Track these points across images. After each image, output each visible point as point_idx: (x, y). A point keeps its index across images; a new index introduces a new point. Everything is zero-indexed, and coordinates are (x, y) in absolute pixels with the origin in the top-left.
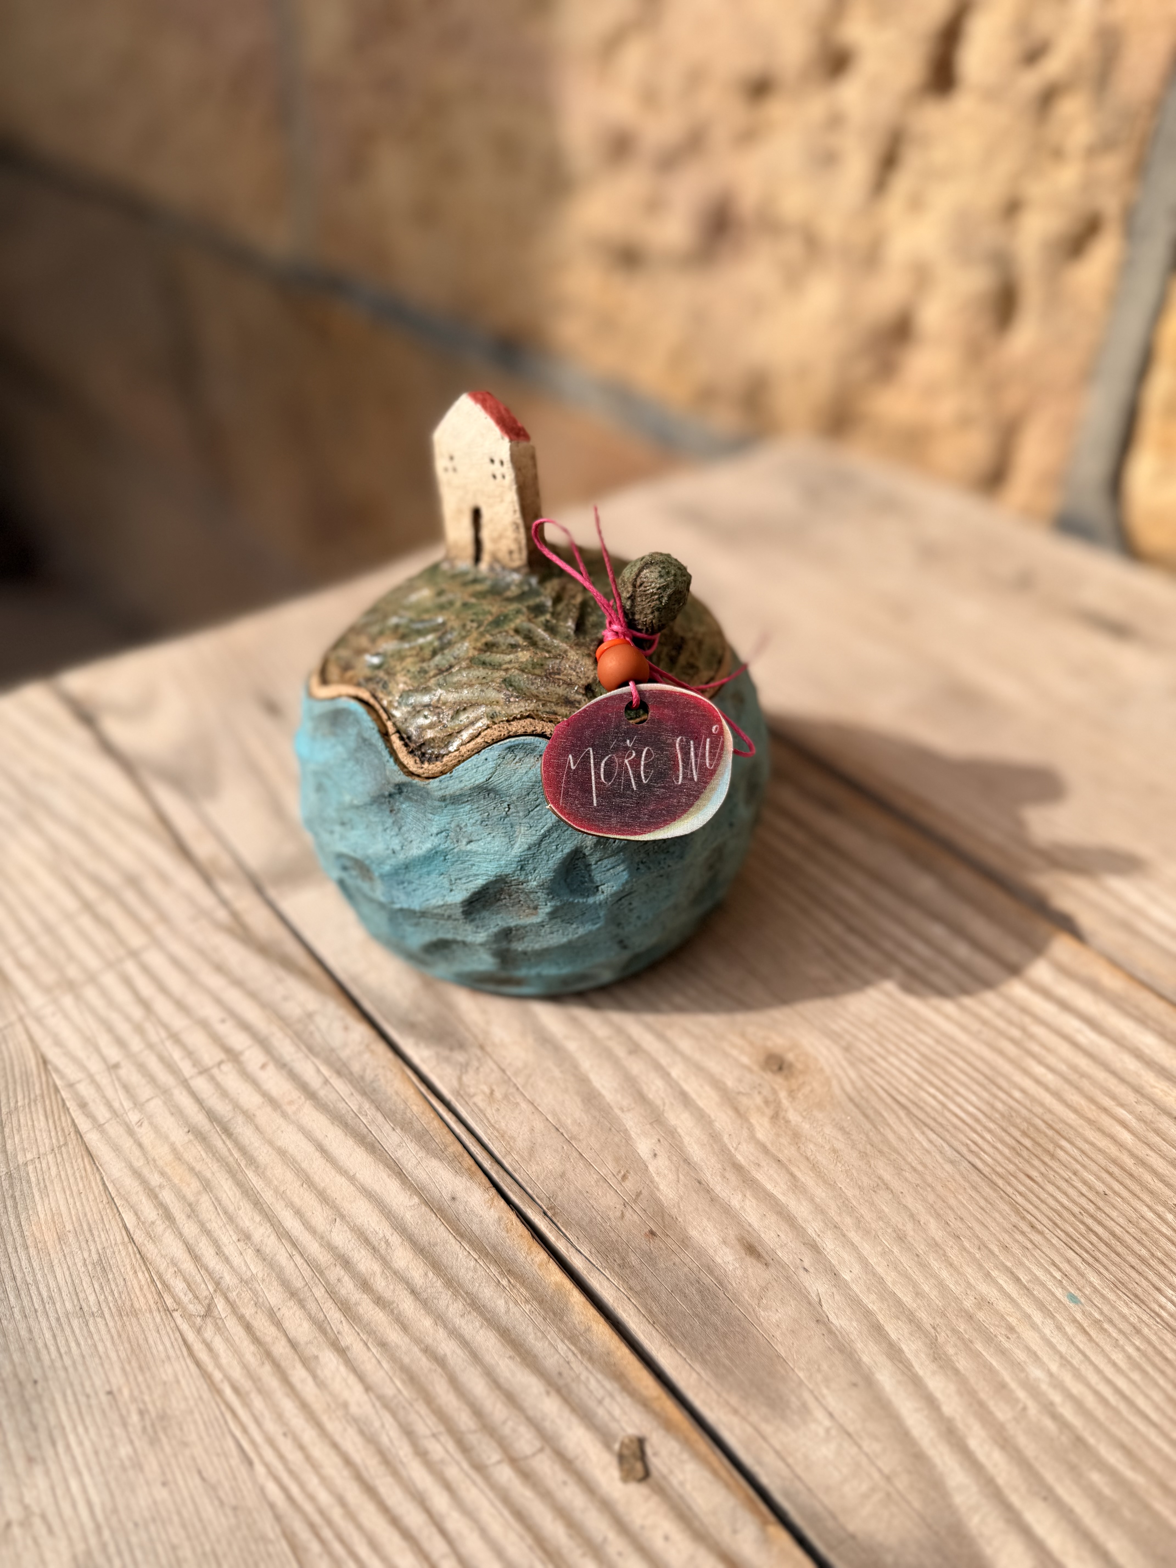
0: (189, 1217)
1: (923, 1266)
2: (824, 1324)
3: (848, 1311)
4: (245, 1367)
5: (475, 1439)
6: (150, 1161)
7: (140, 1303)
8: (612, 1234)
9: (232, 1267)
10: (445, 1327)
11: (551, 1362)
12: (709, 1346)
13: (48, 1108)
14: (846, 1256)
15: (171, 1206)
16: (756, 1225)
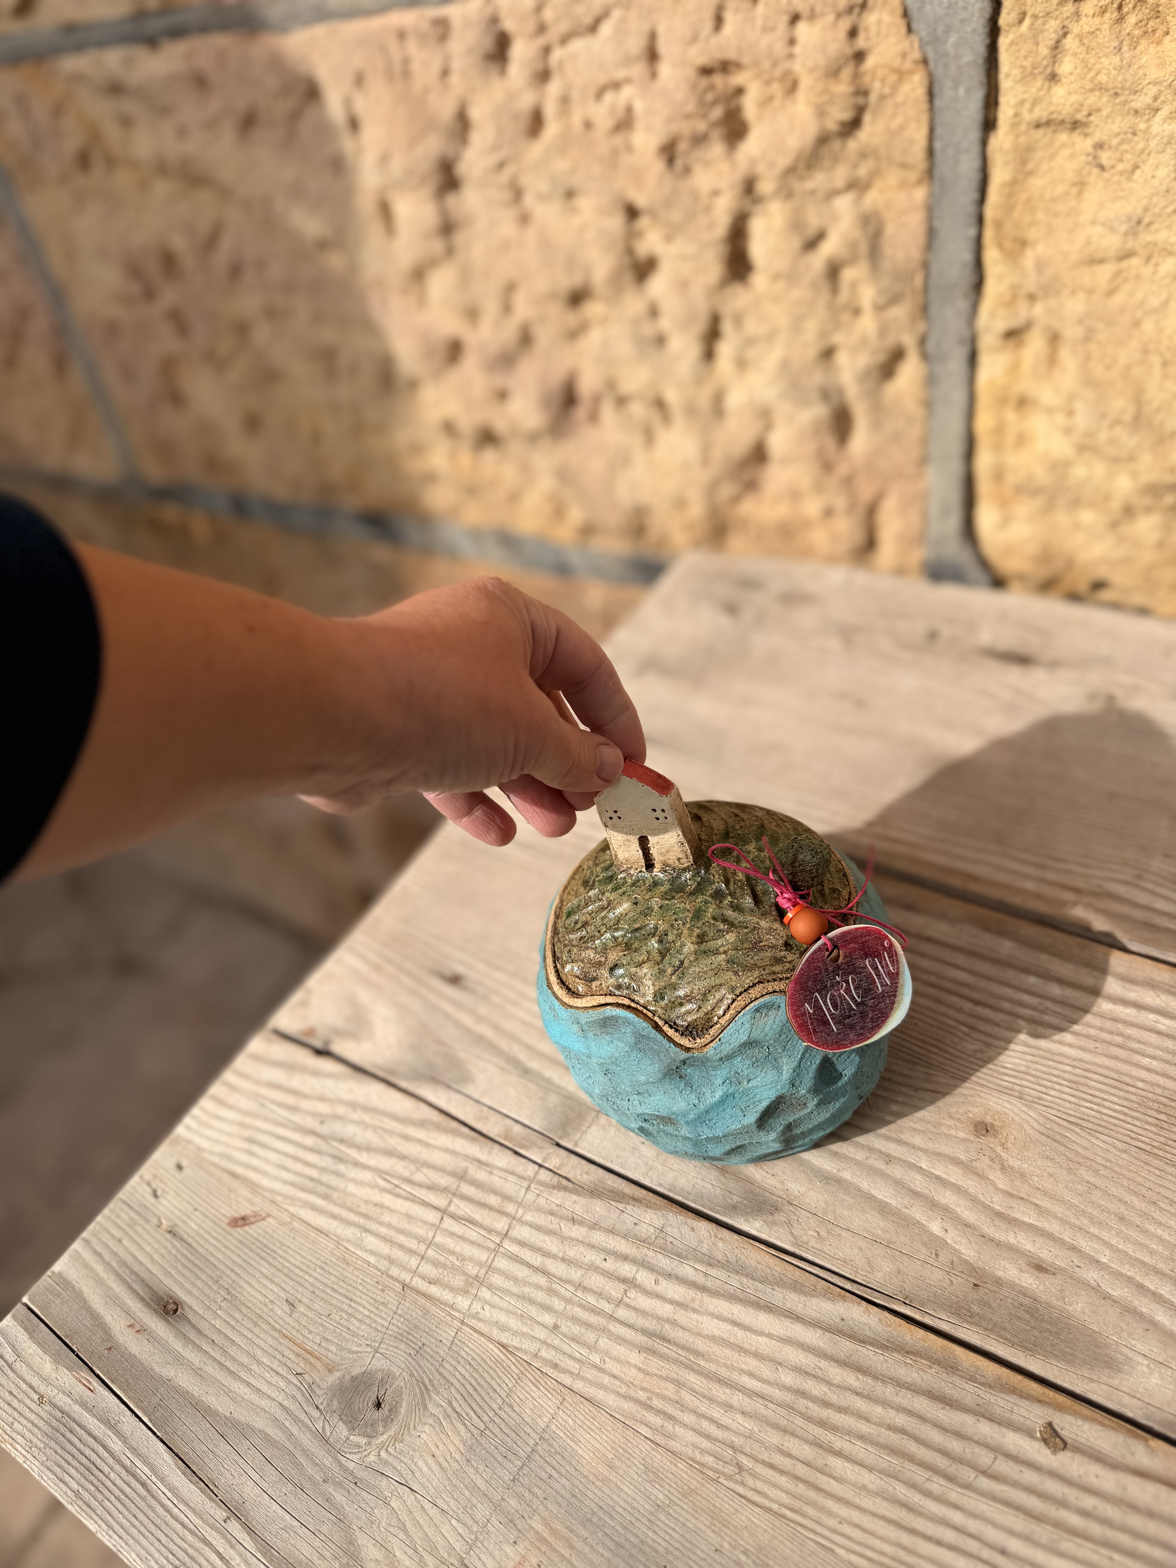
0: (682, 1411)
1: (1145, 1231)
2: (1109, 1298)
3: (1118, 1283)
4: (787, 1492)
5: (954, 1469)
6: (630, 1384)
7: (694, 1484)
8: (953, 1298)
9: (734, 1432)
10: (892, 1408)
11: (968, 1400)
12: (1052, 1345)
13: (532, 1378)
14: (1097, 1247)
15: (666, 1409)
16: (1033, 1250)
